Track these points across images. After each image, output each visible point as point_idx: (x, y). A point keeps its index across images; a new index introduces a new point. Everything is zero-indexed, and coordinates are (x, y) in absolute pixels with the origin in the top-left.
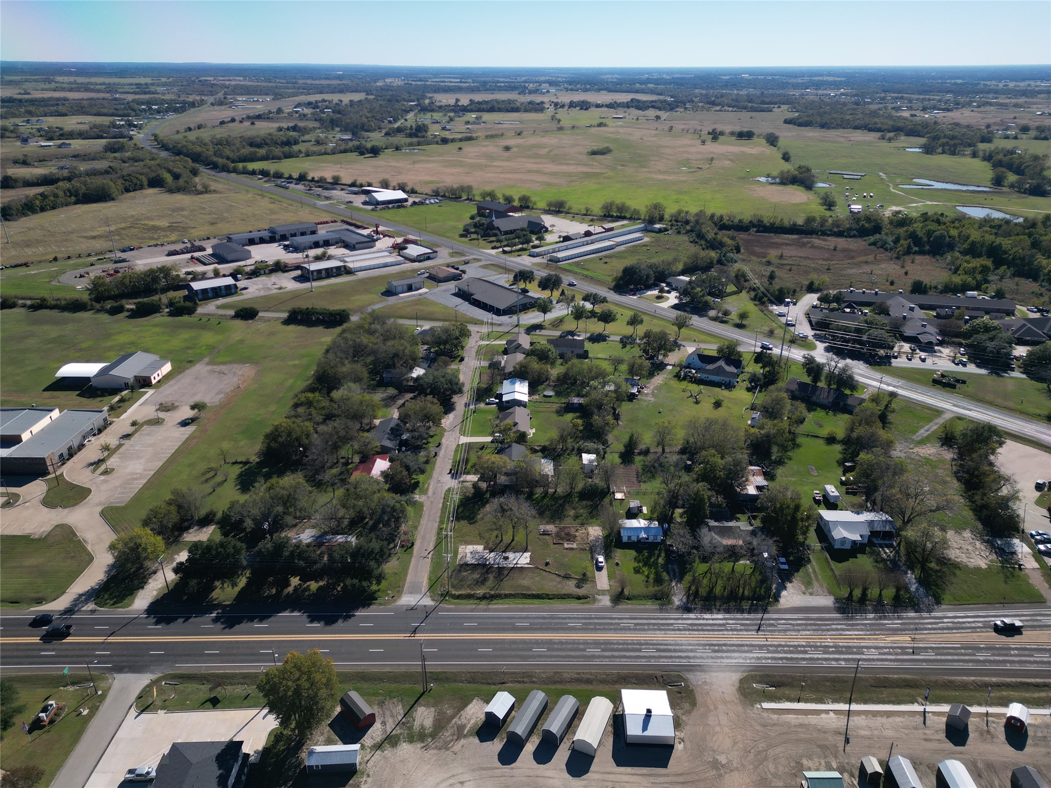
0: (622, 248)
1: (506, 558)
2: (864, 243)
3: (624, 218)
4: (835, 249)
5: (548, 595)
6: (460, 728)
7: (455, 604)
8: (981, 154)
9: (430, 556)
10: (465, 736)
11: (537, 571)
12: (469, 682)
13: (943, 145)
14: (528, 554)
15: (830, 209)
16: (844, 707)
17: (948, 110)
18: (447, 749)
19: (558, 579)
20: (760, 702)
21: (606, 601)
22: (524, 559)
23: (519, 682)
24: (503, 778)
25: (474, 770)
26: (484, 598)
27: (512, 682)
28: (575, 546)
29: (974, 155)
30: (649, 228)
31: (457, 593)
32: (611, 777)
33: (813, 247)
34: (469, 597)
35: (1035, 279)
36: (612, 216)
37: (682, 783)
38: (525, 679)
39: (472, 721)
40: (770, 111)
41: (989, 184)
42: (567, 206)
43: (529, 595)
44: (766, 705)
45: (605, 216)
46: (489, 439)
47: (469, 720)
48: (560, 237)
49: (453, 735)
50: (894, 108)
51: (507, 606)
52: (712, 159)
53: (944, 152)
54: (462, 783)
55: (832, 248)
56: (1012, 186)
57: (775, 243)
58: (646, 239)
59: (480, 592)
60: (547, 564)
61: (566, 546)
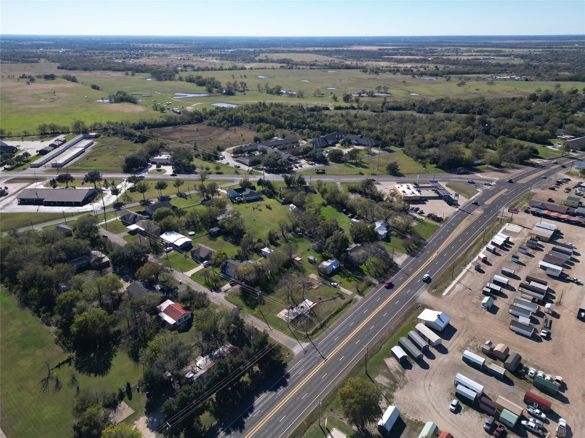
0: (88, 150)
1: (302, 307)
2: (204, 125)
3: (58, 134)
4: (197, 130)
5: (340, 309)
6: (397, 372)
7: (317, 337)
8: (184, 79)
9: (272, 328)
10: (404, 373)
11: (321, 303)
12: (372, 357)
13: (165, 76)
14: (307, 300)
15: (163, 112)
16: (455, 282)
17: (138, 58)
18: (407, 381)
19: (333, 301)
20: (441, 294)
21: (359, 298)
22: (309, 304)
23: (384, 343)
24: (435, 373)
25: (425, 379)
26: (322, 326)
27: (382, 345)
28: (317, 286)
29: (181, 79)
30: (87, 136)
31: (311, 332)
32: (453, 345)
33: (186, 131)
34: (316, 330)
35: (285, 128)
36: (48, 134)
37: (467, 330)
38: (385, 340)
39: (397, 367)
40: (38, 62)
41: (206, 92)
42: (6, 132)
43: (334, 314)
44: (444, 294)
45: (42, 134)
46: (201, 267)
47: (395, 367)
48: (37, 151)
49: (400, 376)
50: (108, 58)
51: (335, 323)
52: (54, 93)
53: (166, 80)
54: (430, 386)
55: (196, 130)
56: (218, 92)
57: (166, 132)
58: (95, 143)
59: (318, 325)
60: (320, 299)
61: (315, 288)
